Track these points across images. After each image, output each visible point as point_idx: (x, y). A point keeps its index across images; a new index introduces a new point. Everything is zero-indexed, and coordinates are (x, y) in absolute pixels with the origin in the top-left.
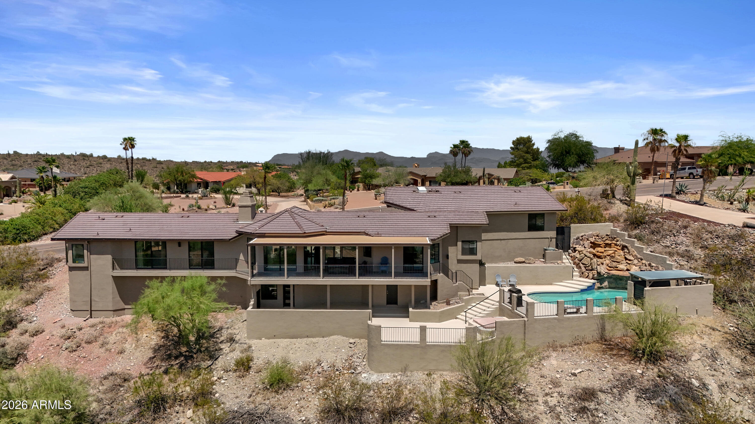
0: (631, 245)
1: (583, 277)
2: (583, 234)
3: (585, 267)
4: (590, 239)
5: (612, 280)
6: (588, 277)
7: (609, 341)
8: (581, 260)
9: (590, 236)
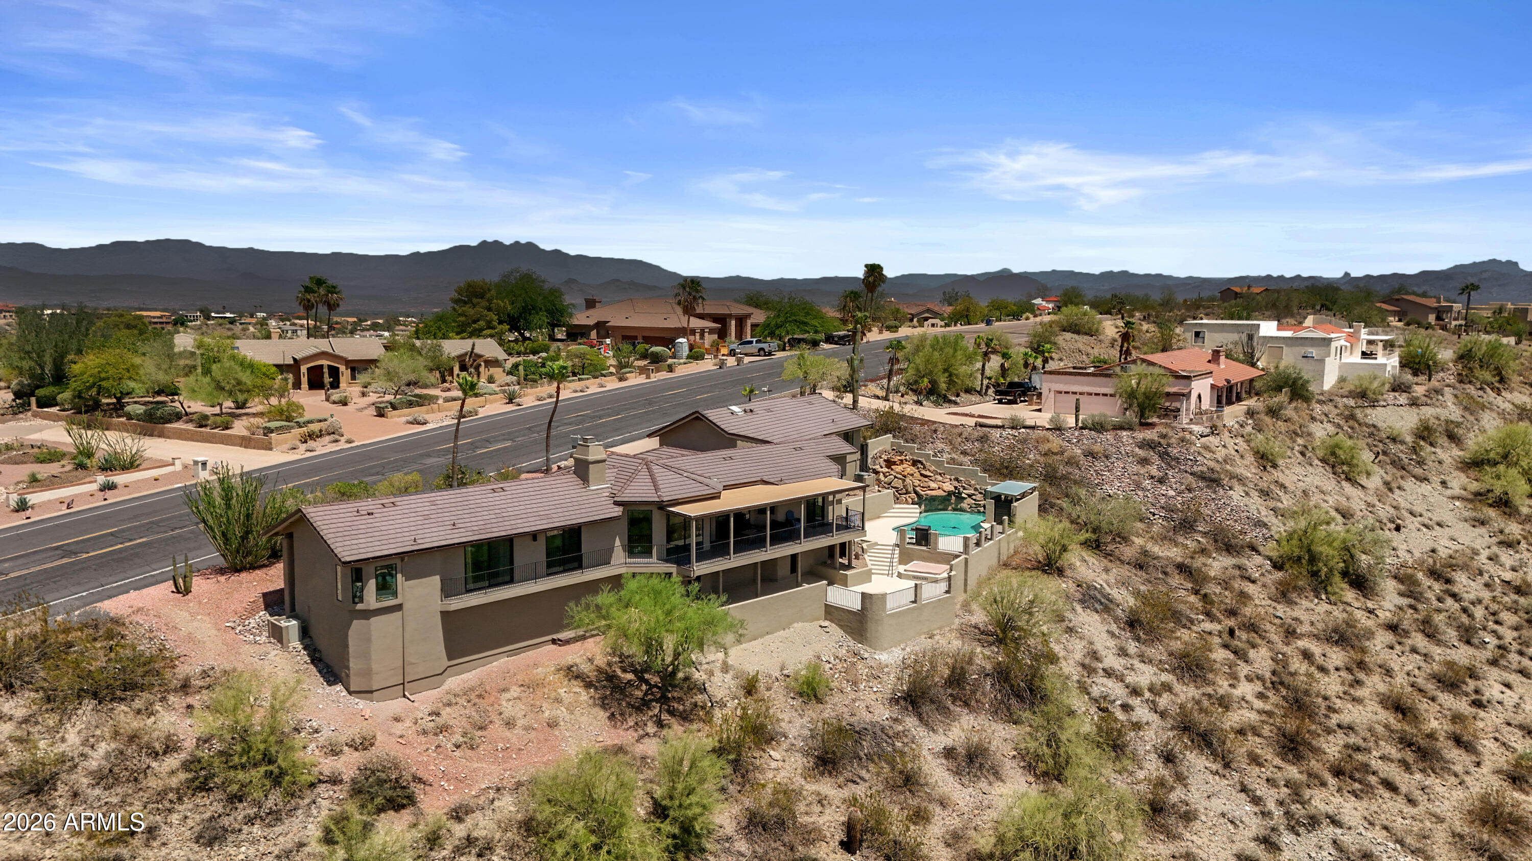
0: (925, 459)
1: (901, 503)
2: (876, 451)
3: (897, 491)
4: (883, 456)
5: (927, 502)
6: (907, 502)
7: (1009, 565)
8: (890, 484)
9: (881, 452)
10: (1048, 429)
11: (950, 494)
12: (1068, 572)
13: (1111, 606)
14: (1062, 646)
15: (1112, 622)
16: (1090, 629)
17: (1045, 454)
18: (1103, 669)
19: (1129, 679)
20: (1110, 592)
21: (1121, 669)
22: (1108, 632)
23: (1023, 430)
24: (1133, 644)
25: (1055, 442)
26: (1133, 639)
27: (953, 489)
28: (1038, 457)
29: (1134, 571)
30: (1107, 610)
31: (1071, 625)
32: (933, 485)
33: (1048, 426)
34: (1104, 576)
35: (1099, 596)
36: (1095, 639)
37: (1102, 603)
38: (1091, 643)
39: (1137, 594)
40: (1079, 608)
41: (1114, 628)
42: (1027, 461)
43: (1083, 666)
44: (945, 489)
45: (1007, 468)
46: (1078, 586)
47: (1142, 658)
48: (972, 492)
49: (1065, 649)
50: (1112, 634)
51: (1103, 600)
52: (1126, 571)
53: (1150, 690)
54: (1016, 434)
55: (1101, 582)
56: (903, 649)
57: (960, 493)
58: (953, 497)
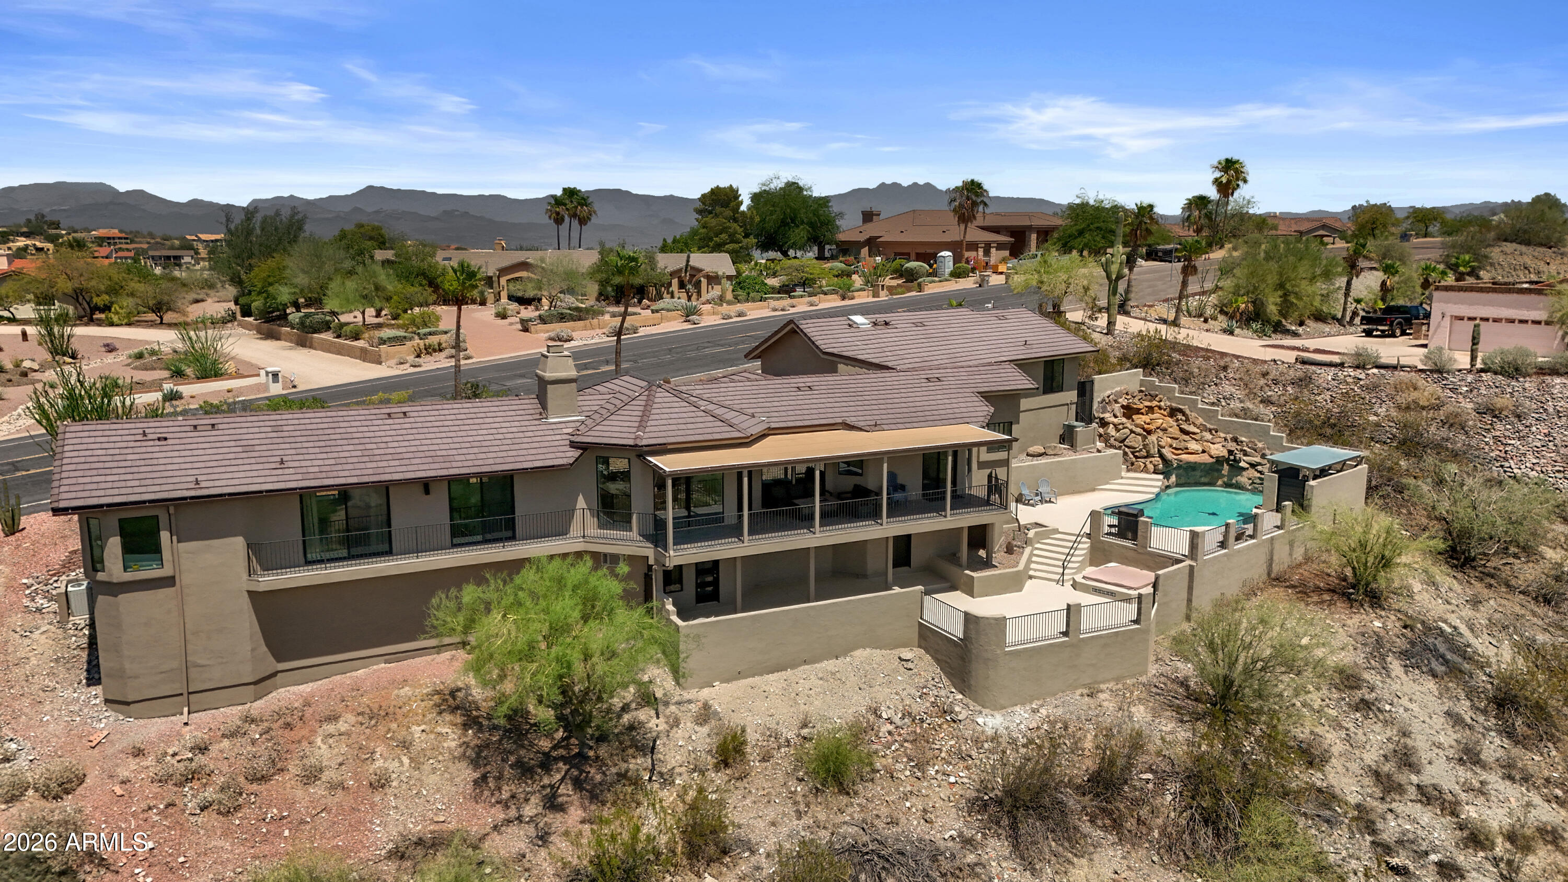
0: (1189, 407)
1: (1135, 471)
2: (1109, 392)
3: (1133, 453)
4: (1120, 400)
5: (1181, 471)
6: (1145, 470)
7: (1285, 581)
8: (1123, 441)
9: (1119, 394)
10: (1421, 370)
11: (1219, 461)
12: (1395, 602)
13: (1466, 666)
14: (1343, 734)
15: (1462, 695)
16: (1410, 706)
17: (1408, 408)
18: (1419, 787)
19: (1470, 812)
20: (1472, 640)
21: (1457, 789)
22: (1448, 714)
23: (1375, 371)
24: (1498, 741)
25: (1429, 390)
26: (1499, 732)
27: (1225, 454)
28: (1394, 413)
29: (1532, 606)
30: (1454, 671)
31: (1370, 697)
32: (1193, 446)
33: (1421, 367)
34: (1467, 612)
35: (1442, 648)
36: (1416, 727)
37: (1446, 662)
38: (1406, 734)
39: (1527, 647)
40: (1396, 666)
41: (1464, 708)
42: (1373, 418)
43: (1377, 774)
44: (1213, 453)
45: (1333, 426)
46: (1405, 627)
47: (1510, 771)
48: (1258, 459)
49: (1348, 739)
50: (1455, 719)
51: (1449, 656)
52: (1514, 605)
53: (1511, 837)
54: (1363, 376)
55: (1457, 623)
56: (1035, 711)
57: (1237, 461)
58: (1226, 467)
